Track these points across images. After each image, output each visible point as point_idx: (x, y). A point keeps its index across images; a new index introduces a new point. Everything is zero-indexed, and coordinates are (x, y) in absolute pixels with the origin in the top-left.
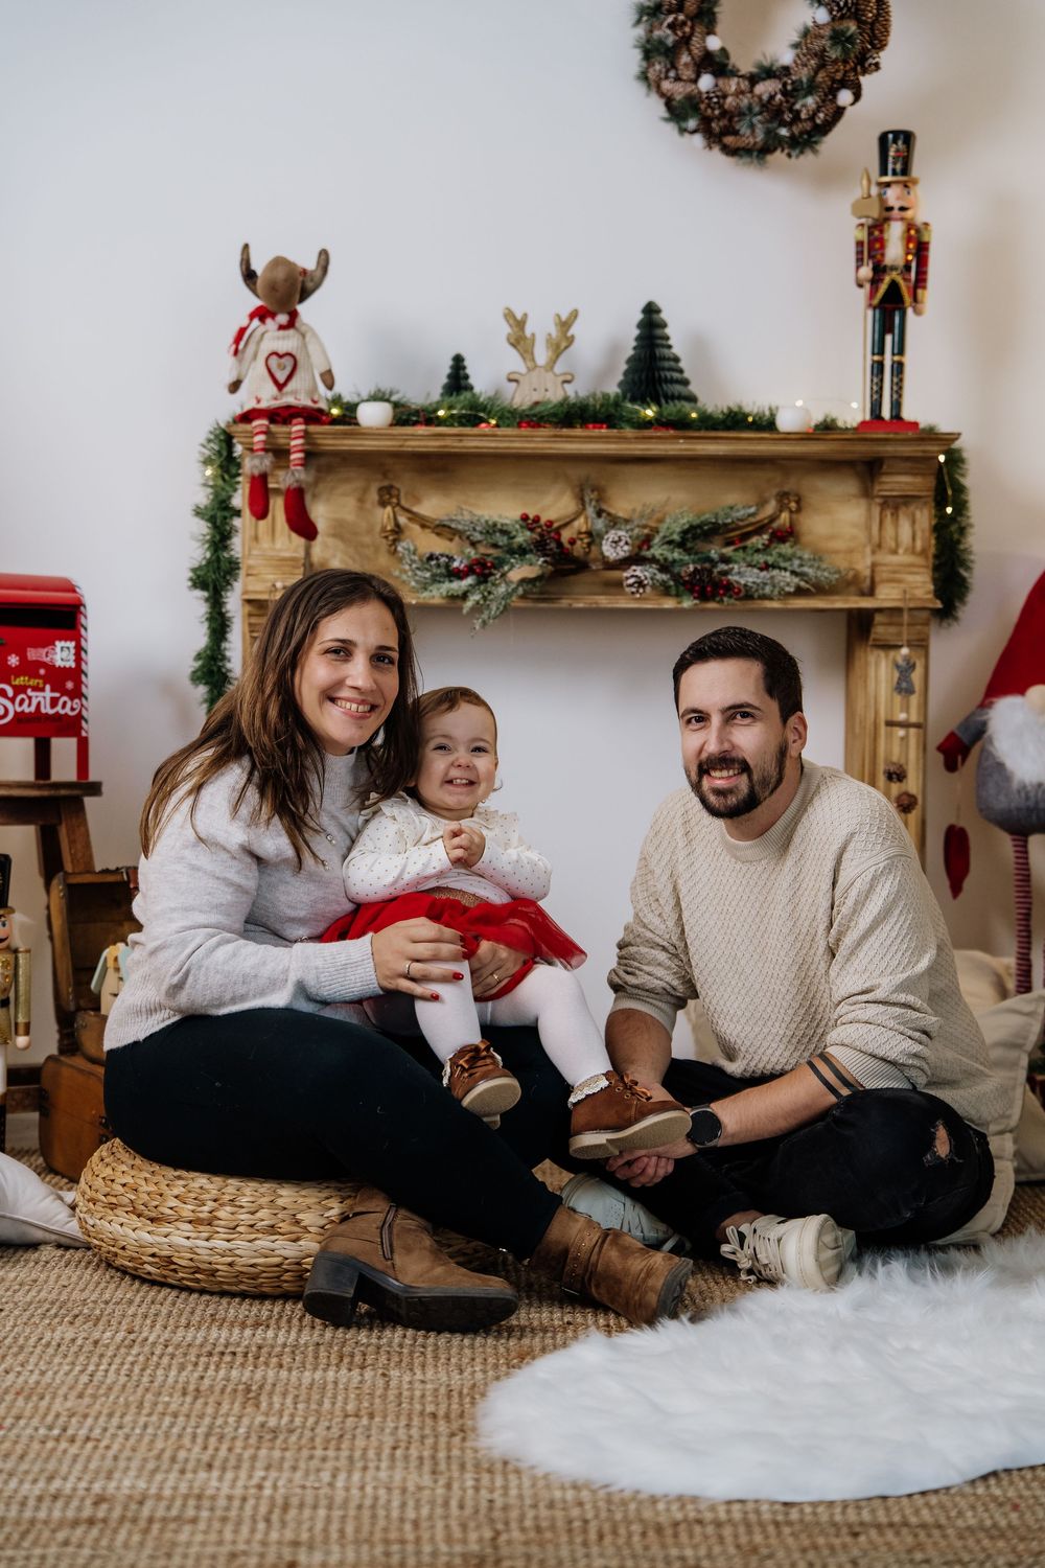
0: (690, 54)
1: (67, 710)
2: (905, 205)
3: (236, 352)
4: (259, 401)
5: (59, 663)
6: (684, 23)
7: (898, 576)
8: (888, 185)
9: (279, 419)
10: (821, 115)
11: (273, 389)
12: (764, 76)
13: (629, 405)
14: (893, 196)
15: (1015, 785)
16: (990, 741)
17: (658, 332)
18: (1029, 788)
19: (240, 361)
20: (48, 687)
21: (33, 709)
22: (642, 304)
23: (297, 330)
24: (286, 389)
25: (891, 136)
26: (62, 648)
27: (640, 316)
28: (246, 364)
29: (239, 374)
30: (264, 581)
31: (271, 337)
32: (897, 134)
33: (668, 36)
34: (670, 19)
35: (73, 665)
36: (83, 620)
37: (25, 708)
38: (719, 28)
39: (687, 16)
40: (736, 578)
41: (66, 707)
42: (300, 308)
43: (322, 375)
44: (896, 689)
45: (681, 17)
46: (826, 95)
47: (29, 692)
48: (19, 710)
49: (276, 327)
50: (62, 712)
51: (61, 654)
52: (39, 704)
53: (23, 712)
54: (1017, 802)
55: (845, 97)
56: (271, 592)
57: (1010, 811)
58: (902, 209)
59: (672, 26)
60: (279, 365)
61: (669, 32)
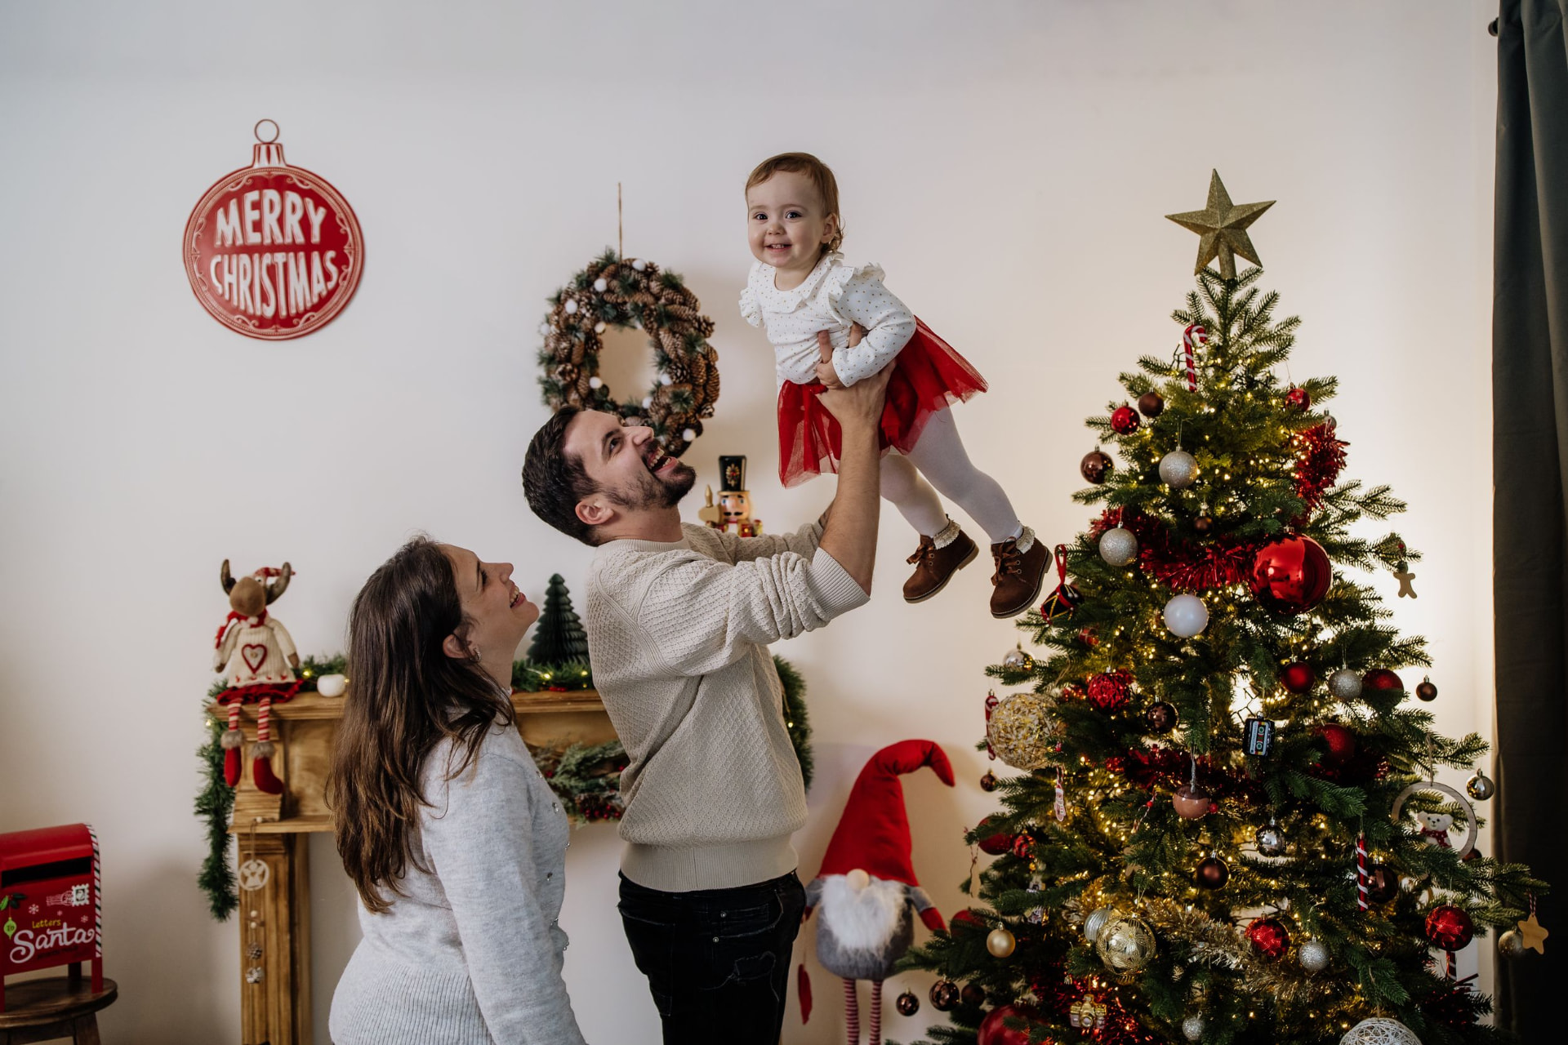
0: (578, 391)
1: (83, 939)
2: (739, 510)
3: (218, 645)
4: (238, 680)
5: (75, 903)
6: (572, 371)
8: (726, 497)
9: (251, 698)
10: (673, 447)
11: (248, 672)
12: (630, 413)
13: (532, 670)
14: (729, 504)
15: (840, 949)
16: (822, 910)
17: (563, 599)
18: (850, 952)
19: (222, 651)
20: (65, 925)
21: (51, 944)
22: (549, 576)
23: (266, 626)
24: (258, 672)
25: (727, 460)
26: (77, 892)
27: (548, 585)
28: (227, 653)
29: (222, 660)
30: (249, 815)
31: (247, 633)
32: (732, 458)
33: (559, 381)
34: (560, 369)
35: (87, 902)
36: (96, 865)
37: (45, 945)
38: (601, 371)
39: (573, 366)
41: (82, 937)
42: (269, 608)
43: (289, 657)
45: (569, 367)
46: (674, 434)
47: (49, 932)
48: (39, 947)
49: (249, 626)
50: (78, 942)
51: (78, 896)
52: (57, 939)
53: (43, 948)
54: (842, 961)
55: (689, 435)
56: (252, 826)
57: (838, 967)
58: (737, 514)
59: (562, 374)
60: (252, 655)
61: (560, 378)
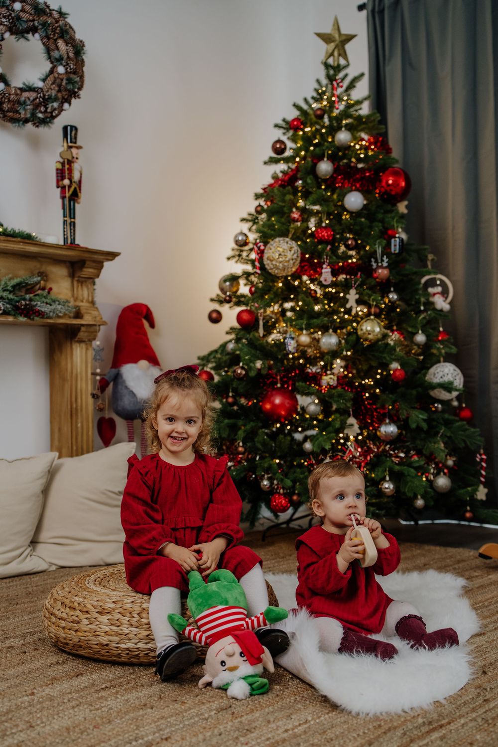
7: (89, 311)
10: (55, 111)
12: (27, 89)
14: (73, 152)
18: (144, 400)
25: (69, 128)
32: (72, 127)
40: (39, 308)
44: (94, 359)
46: (60, 103)
55: (65, 106)
58: (77, 158)
